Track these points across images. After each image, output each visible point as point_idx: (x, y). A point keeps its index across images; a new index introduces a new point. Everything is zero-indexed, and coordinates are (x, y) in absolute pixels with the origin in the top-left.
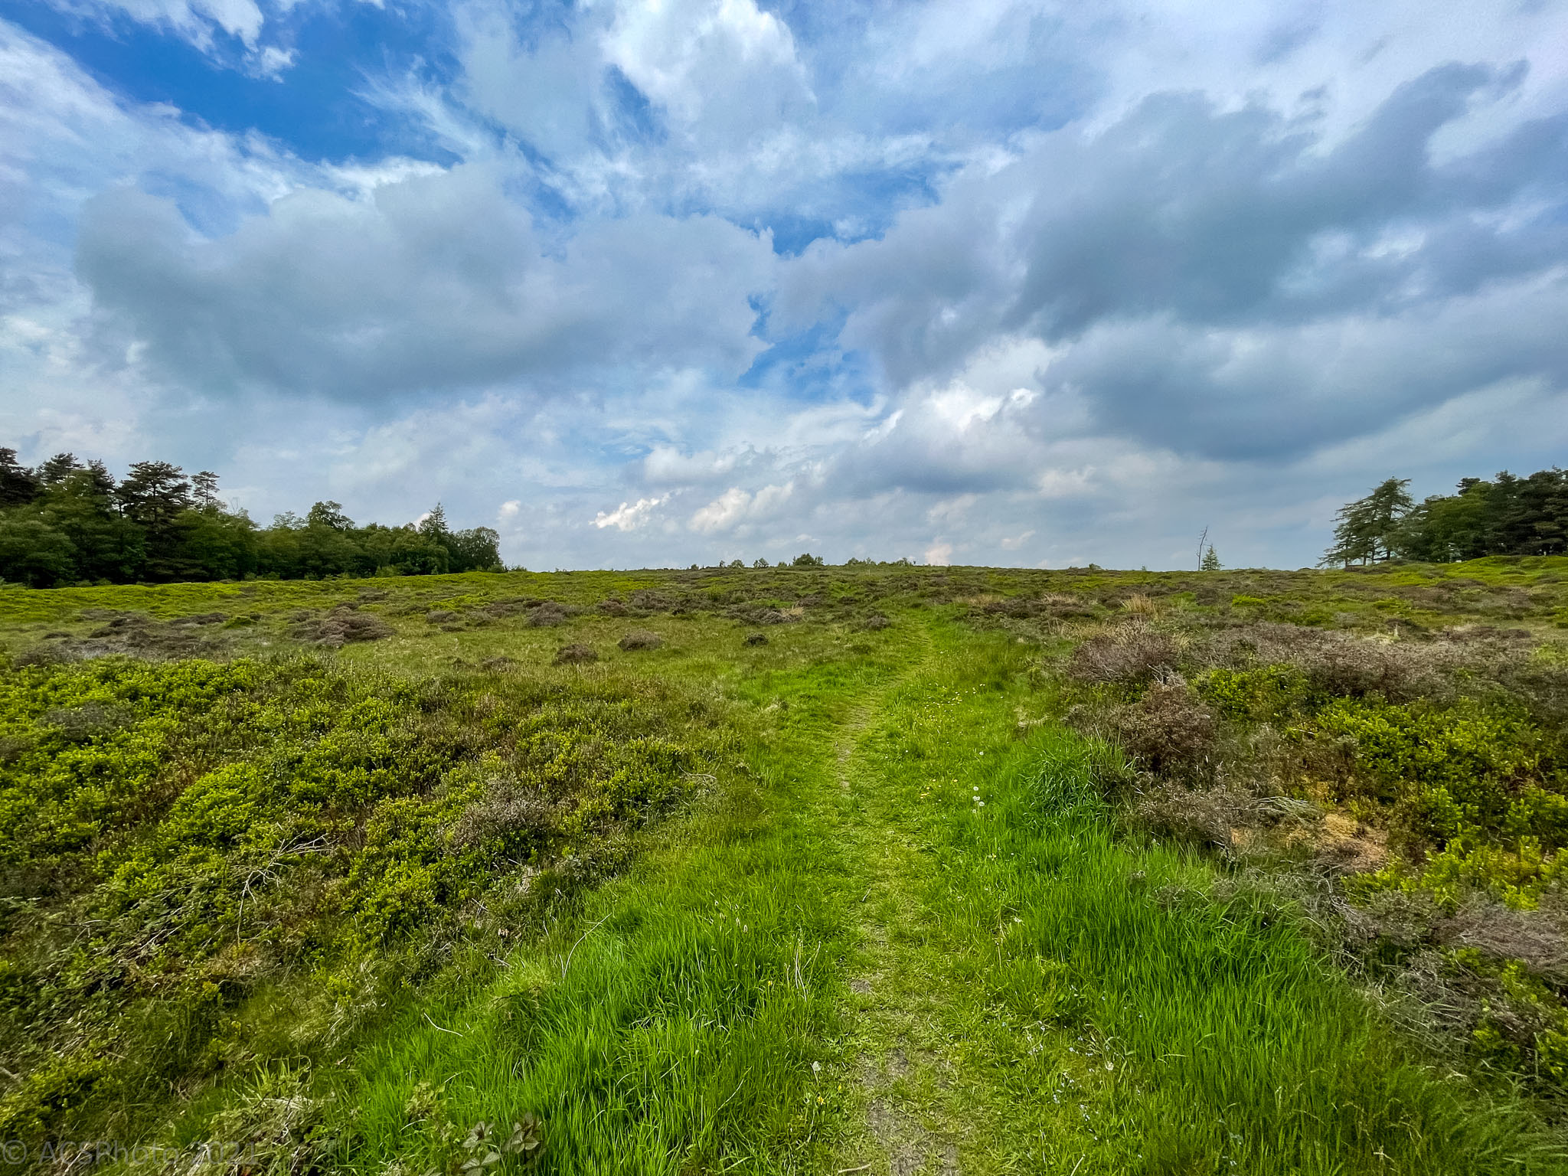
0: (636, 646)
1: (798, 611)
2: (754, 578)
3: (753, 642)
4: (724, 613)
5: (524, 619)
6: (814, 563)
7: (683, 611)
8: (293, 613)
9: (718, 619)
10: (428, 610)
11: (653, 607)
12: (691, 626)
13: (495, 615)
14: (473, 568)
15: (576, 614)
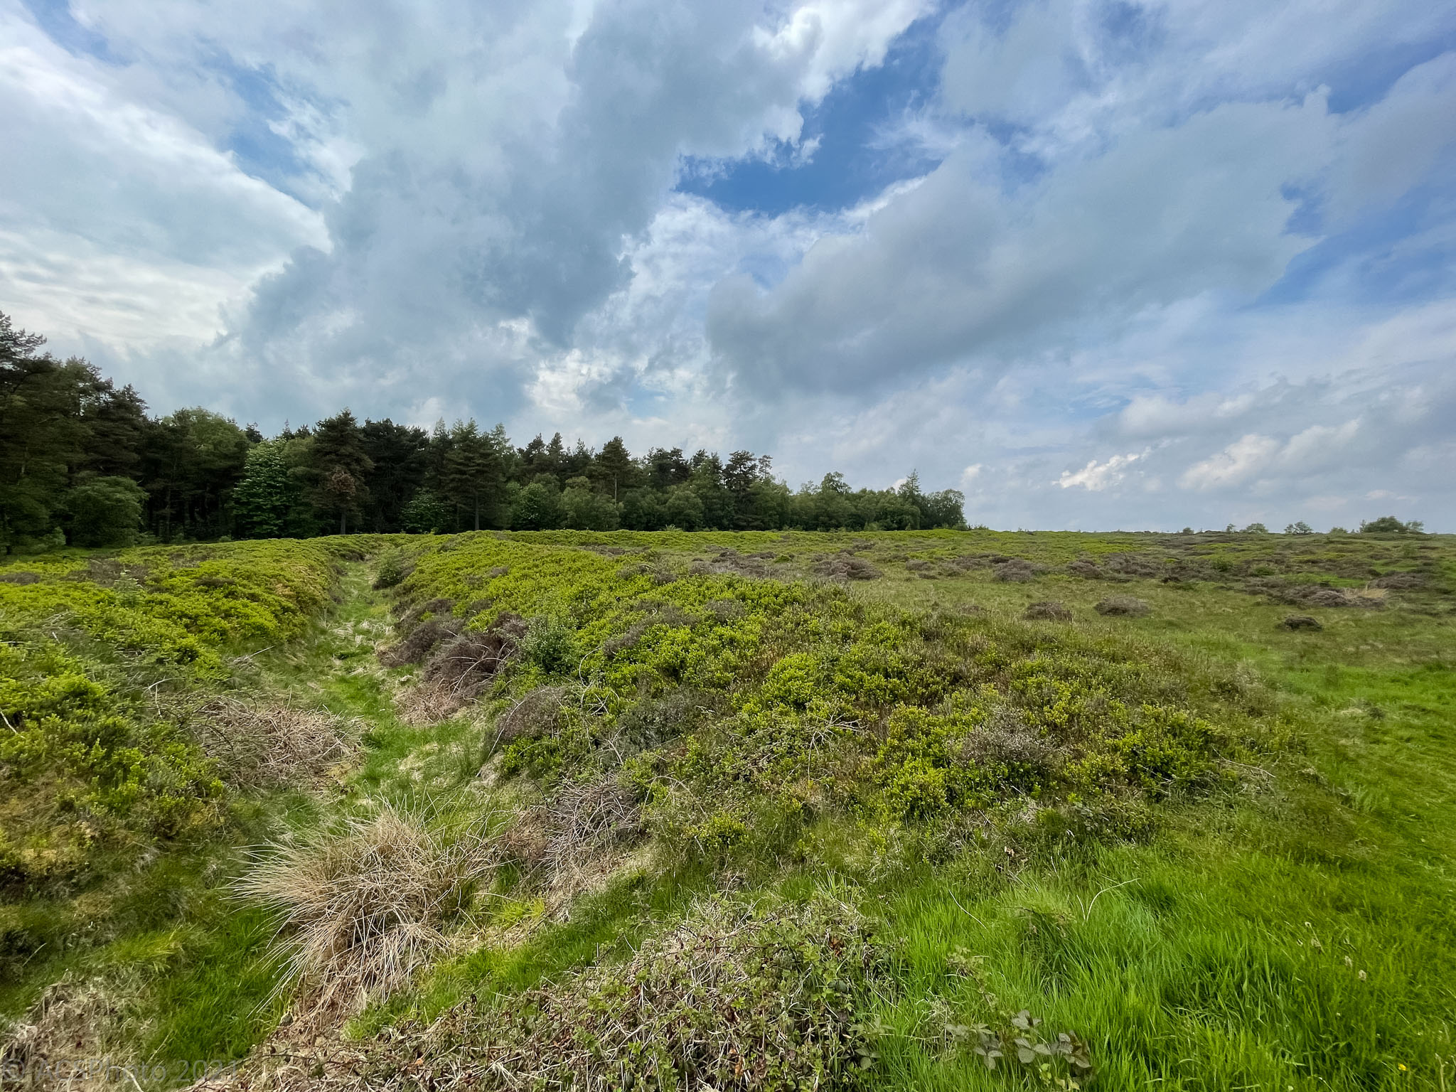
0: (1116, 611)
1: (1379, 594)
2: (1289, 546)
3: (1294, 626)
4: (1240, 586)
5: (990, 573)
6: (1403, 530)
7: (1176, 579)
8: (813, 555)
9: (1231, 593)
10: (907, 559)
11: (1135, 572)
12: (1188, 596)
13: (965, 568)
14: (939, 526)
15: (1043, 573)
